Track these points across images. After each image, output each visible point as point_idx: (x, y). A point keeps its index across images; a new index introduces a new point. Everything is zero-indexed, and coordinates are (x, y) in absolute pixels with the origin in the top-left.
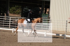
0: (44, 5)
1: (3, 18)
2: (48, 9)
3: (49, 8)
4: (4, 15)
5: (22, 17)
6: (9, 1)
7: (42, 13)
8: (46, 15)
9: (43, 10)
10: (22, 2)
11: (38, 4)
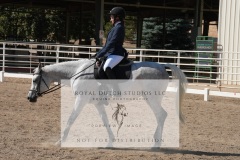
0: (202, 10)
1: (87, 50)
2: (214, 22)
3: (216, 19)
4: (89, 43)
5: (139, 46)
6: (103, 3)
7: (195, 33)
8: (207, 39)
9: (199, 25)
10: (138, 5)
11: (184, 10)
